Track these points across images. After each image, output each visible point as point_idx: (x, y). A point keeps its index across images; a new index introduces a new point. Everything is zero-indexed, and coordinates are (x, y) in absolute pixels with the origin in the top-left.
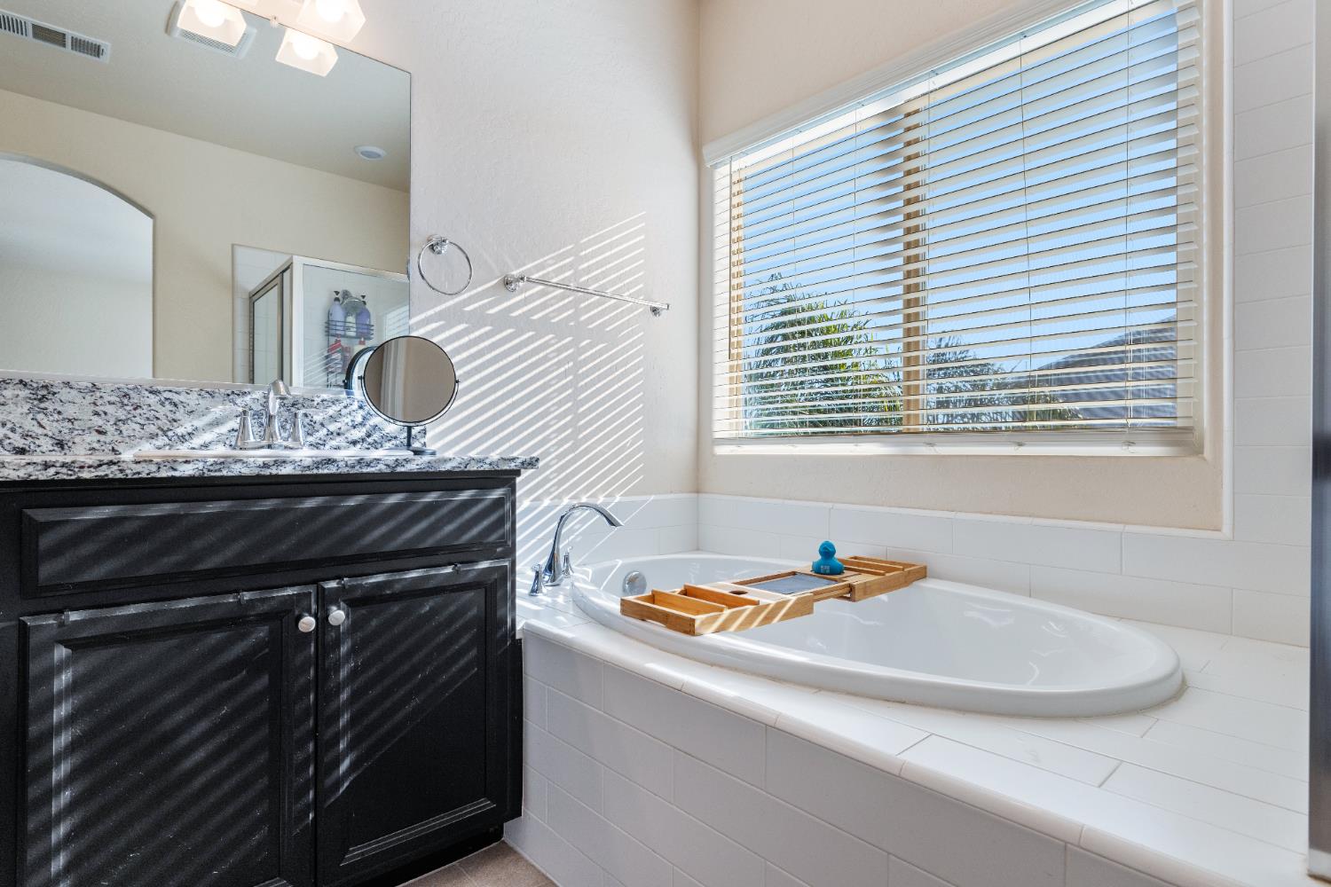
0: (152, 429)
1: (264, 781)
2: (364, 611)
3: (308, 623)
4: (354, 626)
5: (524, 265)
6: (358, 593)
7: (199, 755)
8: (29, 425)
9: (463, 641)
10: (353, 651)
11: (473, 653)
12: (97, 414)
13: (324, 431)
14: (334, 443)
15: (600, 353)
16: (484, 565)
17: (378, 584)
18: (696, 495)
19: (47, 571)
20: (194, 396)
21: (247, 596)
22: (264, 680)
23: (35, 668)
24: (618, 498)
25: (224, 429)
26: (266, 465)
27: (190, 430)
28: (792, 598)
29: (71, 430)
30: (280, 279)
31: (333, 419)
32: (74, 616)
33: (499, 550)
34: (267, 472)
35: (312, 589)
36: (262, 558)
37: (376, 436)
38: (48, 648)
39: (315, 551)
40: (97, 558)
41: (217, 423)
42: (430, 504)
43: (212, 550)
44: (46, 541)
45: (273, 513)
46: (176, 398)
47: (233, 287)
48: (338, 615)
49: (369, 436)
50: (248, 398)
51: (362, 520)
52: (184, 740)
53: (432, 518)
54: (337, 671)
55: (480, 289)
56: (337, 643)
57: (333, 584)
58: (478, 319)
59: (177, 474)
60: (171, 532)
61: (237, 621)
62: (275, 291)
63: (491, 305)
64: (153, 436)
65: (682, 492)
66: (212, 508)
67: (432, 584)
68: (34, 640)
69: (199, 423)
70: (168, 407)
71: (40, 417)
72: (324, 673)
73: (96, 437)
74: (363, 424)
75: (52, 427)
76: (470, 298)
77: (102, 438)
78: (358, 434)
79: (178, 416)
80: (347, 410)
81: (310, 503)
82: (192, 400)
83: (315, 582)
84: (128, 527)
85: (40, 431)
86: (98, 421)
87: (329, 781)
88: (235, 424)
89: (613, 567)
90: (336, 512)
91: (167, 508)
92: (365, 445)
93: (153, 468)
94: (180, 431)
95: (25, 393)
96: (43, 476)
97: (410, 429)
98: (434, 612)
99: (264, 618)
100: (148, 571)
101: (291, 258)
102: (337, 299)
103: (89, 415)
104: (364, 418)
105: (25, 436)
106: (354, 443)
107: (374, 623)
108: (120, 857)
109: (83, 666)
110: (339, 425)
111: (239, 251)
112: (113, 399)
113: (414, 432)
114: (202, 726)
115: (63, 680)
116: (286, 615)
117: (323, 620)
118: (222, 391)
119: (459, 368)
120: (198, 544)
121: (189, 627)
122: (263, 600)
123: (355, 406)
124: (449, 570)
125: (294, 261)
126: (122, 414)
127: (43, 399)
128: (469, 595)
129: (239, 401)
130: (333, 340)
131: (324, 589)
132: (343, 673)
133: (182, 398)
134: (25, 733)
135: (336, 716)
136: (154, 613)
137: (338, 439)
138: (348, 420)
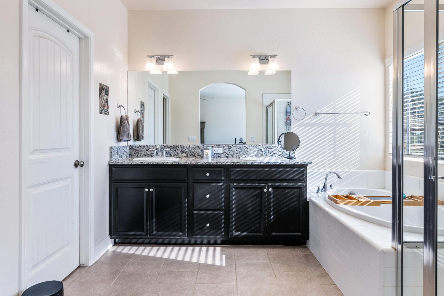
0: (244, 153)
1: (259, 216)
2: (275, 190)
3: (265, 190)
4: (274, 193)
5: (321, 109)
6: (274, 187)
7: (250, 209)
8: (228, 153)
9: (295, 199)
10: (273, 197)
11: (297, 202)
12: (237, 150)
13: (273, 153)
14: (275, 155)
15: (345, 129)
16: (300, 184)
17: (278, 185)
18: (384, 171)
19: (232, 177)
20: (251, 147)
21: (256, 184)
22: (259, 199)
23: (231, 191)
24: (352, 170)
25: (255, 153)
26: (259, 163)
27: (250, 153)
28: (372, 201)
29: (233, 154)
30: (272, 104)
31: (275, 150)
32: (235, 184)
33: (303, 181)
34: (259, 164)
35: (266, 184)
36: (258, 178)
37: (284, 154)
38: (232, 188)
39: (267, 178)
40: (238, 176)
41: (254, 152)
42: (281, 170)
43: (252, 176)
44: (232, 173)
45: (261, 171)
46: (248, 147)
47: (263, 104)
48: (270, 190)
49: (282, 154)
50: (259, 147)
51: (275, 173)
52: (248, 206)
53: (288, 174)
54: (270, 200)
55: (309, 117)
56: (270, 195)
57: (270, 184)
58: (308, 125)
59: (247, 164)
60: (246, 173)
61: (255, 188)
62: (272, 107)
63: (311, 121)
64: (245, 154)
65: (377, 170)
66: (252, 169)
67: (288, 186)
68: (231, 187)
69: (251, 152)
70: (247, 149)
71: (230, 151)
72: (269, 200)
73: (236, 155)
74: (281, 151)
75: (231, 153)
76: (306, 120)
77: (237, 155)
78: (280, 153)
79: (248, 150)
80: (278, 148)
81: (266, 169)
82: (250, 148)
83: (267, 183)
84: (241, 172)
85: (230, 154)
86: (237, 152)
87: (269, 219)
88: (257, 152)
89: (344, 190)
90: (271, 171)
91: (246, 169)
92: (281, 156)
93: (244, 163)
94: (249, 153)
95: (228, 147)
96: (232, 164)
97: (290, 153)
98: (288, 192)
99: (259, 188)
100: (244, 179)
101: (274, 100)
102: (288, 105)
103: (235, 151)
104: (281, 150)
105: (228, 154)
106: (279, 155)
107: (277, 192)
108: (240, 221)
109: (236, 192)
110: (276, 151)
111: (264, 95)
112: (239, 148)
113: (291, 153)
114: (250, 204)
115: (234, 193)
116: (262, 188)
117: (268, 190)
118: (255, 146)
119: (301, 138)
120: (250, 175)
121: (249, 188)
122: (259, 185)
123: (279, 147)
124: (292, 184)
125: (275, 100)
126: (240, 150)
127: (230, 149)
128: (296, 190)
129: (258, 147)
130: (288, 116)
131: (268, 185)
132: (272, 201)
133: (249, 147)
134: (230, 199)
135: (270, 208)
136: (245, 185)
137: (276, 154)
138: (278, 150)
